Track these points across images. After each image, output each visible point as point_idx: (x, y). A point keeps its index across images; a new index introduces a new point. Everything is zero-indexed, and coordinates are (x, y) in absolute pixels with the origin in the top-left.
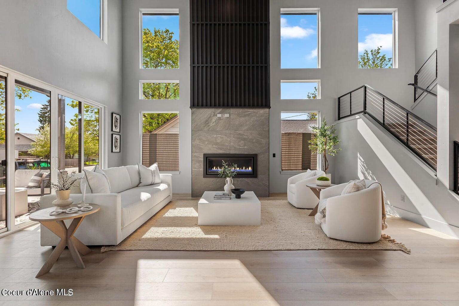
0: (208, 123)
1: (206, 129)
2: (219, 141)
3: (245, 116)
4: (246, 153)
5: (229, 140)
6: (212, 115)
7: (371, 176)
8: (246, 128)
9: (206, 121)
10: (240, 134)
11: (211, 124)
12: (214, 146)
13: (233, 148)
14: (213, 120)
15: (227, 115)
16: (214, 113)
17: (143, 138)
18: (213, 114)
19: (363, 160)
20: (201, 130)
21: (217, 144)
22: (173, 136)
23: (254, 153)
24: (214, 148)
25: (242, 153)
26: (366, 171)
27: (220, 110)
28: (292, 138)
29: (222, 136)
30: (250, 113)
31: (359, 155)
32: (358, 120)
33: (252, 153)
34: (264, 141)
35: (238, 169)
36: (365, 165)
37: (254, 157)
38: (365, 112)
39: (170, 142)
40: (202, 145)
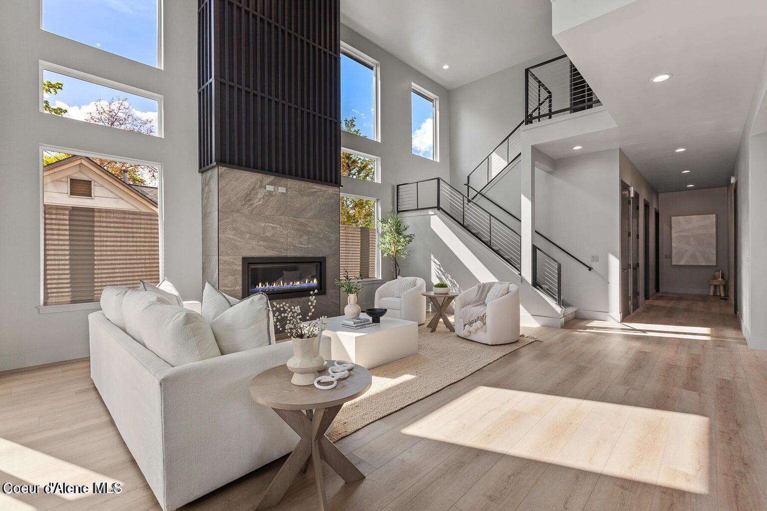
0: (249, 200)
1: (246, 210)
2: (269, 234)
3: (309, 194)
4: (310, 255)
5: (285, 232)
6: (257, 186)
7: (450, 281)
8: (311, 214)
9: (247, 195)
10: (301, 224)
11: (257, 202)
12: (261, 243)
13: (292, 247)
14: (260, 196)
15: (282, 190)
16: (261, 182)
17: (47, 216)
18: (259, 183)
19: (439, 263)
20: (238, 211)
21: (265, 239)
22: (142, 217)
23: (321, 255)
24: (261, 246)
25: (306, 255)
26: (444, 275)
27: (271, 178)
28: (349, 233)
29: (275, 226)
30: (316, 190)
31: (432, 257)
32: (432, 216)
33: (319, 256)
34: (333, 237)
35: (298, 283)
36: (442, 269)
37: (321, 263)
38: (439, 208)
39: (135, 230)
40: (240, 240)
